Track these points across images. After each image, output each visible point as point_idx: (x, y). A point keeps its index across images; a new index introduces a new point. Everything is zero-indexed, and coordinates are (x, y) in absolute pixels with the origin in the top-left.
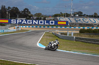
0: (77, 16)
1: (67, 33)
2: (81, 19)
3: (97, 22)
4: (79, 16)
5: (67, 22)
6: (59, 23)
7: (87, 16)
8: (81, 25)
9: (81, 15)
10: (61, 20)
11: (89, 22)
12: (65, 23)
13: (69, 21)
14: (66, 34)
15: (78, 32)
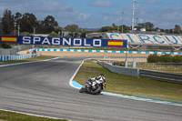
0: (144, 30)
1: (124, 63)
2: (151, 36)
3: (179, 42)
4: (147, 30)
5: (125, 42)
6: (109, 43)
7: (162, 31)
8: (150, 47)
9: (150, 28)
10: (114, 37)
11: (165, 43)
12: (121, 44)
13: (129, 41)
14: (122, 64)
15: (145, 60)
